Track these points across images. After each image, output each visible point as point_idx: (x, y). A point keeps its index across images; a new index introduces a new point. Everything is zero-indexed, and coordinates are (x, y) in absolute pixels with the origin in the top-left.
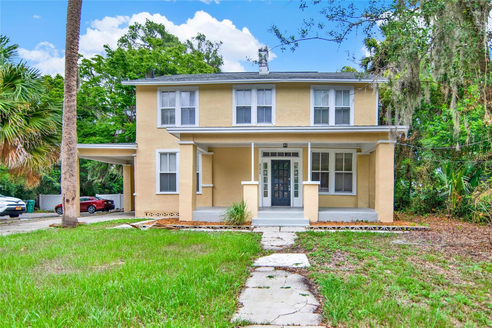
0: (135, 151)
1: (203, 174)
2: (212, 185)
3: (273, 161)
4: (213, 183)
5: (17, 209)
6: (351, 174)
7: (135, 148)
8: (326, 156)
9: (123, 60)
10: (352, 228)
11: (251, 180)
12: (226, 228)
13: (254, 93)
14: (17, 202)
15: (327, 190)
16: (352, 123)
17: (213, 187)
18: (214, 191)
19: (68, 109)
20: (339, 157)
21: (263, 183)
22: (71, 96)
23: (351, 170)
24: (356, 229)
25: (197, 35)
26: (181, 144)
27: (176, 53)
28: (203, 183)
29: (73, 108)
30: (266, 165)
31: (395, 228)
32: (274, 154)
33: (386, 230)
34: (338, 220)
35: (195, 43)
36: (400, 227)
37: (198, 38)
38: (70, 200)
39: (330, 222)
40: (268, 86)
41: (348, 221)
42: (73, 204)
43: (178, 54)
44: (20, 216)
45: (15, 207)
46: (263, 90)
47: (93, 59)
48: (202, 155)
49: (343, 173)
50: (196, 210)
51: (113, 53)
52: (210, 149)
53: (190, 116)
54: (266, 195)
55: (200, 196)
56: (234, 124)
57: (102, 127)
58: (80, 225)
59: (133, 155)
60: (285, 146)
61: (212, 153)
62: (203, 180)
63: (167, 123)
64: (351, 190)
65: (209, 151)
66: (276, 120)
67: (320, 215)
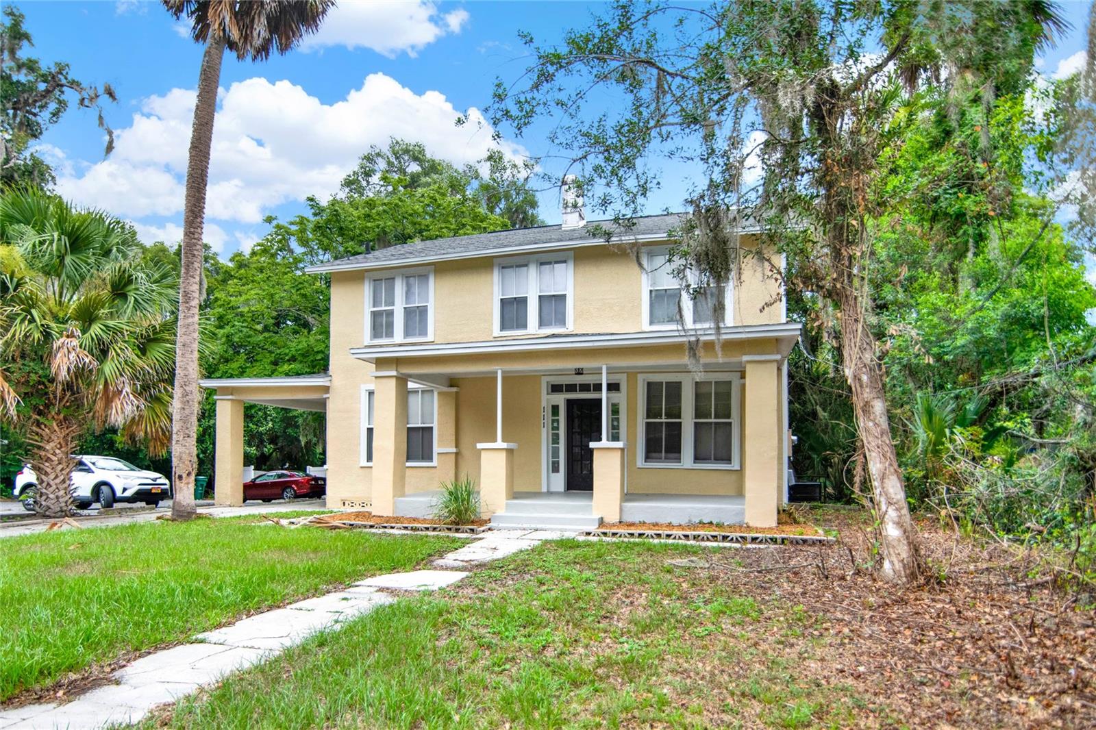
0: (326, 389)
1: (439, 430)
2: (454, 450)
3: (570, 403)
4: (457, 446)
5: (153, 491)
6: (730, 424)
7: (328, 384)
8: (674, 390)
9: (338, 221)
10: (669, 536)
11: (495, 440)
12: (434, 529)
13: (533, 271)
14: (155, 480)
15: (678, 460)
16: (730, 319)
17: (457, 454)
18: (460, 461)
19: (184, 330)
20: (703, 390)
21: (551, 445)
22: (189, 309)
23: (729, 416)
24: (675, 538)
25: (487, 154)
26: (376, 377)
27: (431, 198)
28: (439, 446)
29: (191, 328)
30: (555, 409)
31: (757, 538)
32: (571, 388)
33: (737, 541)
34: (662, 521)
35: (485, 171)
36: (769, 536)
37: (490, 158)
38: (184, 476)
39: (644, 523)
40: (561, 256)
41: (682, 523)
42: (188, 483)
43: (436, 200)
44: (161, 503)
45: (150, 487)
46: (549, 263)
47: (292, 223)
48: (439, 393)
49: (711, 423)
50: (403, 495)
51: (322, 210)
52: (452, 381)
53: (420, 321)
54: (555, 469)
55: (433, 470)
56: (496, 331)
57: (300, 347)
58: (199, 517)
59: (325, 396)
60: (579, 372)
61: (454, 389)
62: (439, 441)
63: (382, 337)
64: (728, 459)
65: (451, 386)
66: (575, 321)
67: (625, 509)
